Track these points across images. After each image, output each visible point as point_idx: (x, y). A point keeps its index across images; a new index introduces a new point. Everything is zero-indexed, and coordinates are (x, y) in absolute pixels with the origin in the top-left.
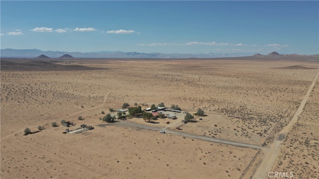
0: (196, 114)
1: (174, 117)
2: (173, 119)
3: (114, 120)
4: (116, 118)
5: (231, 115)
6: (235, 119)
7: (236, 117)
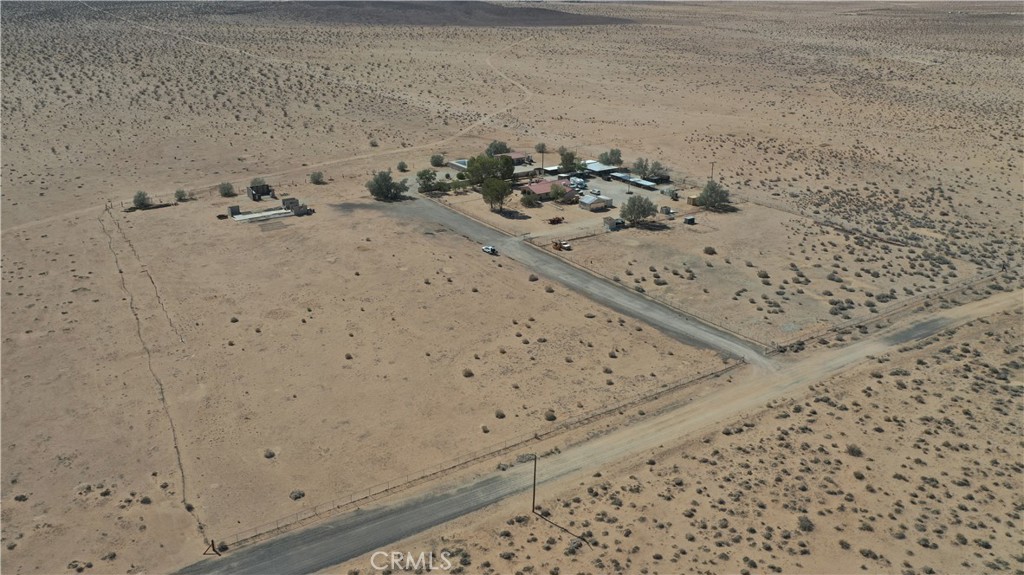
0: (694, 202)
1: (602, 204)
2: (593, 210)
3: (402, 194)
4: (406, 189)
5: (838, 219)
6: (833, 236)
7: (844, 230)
